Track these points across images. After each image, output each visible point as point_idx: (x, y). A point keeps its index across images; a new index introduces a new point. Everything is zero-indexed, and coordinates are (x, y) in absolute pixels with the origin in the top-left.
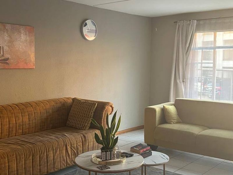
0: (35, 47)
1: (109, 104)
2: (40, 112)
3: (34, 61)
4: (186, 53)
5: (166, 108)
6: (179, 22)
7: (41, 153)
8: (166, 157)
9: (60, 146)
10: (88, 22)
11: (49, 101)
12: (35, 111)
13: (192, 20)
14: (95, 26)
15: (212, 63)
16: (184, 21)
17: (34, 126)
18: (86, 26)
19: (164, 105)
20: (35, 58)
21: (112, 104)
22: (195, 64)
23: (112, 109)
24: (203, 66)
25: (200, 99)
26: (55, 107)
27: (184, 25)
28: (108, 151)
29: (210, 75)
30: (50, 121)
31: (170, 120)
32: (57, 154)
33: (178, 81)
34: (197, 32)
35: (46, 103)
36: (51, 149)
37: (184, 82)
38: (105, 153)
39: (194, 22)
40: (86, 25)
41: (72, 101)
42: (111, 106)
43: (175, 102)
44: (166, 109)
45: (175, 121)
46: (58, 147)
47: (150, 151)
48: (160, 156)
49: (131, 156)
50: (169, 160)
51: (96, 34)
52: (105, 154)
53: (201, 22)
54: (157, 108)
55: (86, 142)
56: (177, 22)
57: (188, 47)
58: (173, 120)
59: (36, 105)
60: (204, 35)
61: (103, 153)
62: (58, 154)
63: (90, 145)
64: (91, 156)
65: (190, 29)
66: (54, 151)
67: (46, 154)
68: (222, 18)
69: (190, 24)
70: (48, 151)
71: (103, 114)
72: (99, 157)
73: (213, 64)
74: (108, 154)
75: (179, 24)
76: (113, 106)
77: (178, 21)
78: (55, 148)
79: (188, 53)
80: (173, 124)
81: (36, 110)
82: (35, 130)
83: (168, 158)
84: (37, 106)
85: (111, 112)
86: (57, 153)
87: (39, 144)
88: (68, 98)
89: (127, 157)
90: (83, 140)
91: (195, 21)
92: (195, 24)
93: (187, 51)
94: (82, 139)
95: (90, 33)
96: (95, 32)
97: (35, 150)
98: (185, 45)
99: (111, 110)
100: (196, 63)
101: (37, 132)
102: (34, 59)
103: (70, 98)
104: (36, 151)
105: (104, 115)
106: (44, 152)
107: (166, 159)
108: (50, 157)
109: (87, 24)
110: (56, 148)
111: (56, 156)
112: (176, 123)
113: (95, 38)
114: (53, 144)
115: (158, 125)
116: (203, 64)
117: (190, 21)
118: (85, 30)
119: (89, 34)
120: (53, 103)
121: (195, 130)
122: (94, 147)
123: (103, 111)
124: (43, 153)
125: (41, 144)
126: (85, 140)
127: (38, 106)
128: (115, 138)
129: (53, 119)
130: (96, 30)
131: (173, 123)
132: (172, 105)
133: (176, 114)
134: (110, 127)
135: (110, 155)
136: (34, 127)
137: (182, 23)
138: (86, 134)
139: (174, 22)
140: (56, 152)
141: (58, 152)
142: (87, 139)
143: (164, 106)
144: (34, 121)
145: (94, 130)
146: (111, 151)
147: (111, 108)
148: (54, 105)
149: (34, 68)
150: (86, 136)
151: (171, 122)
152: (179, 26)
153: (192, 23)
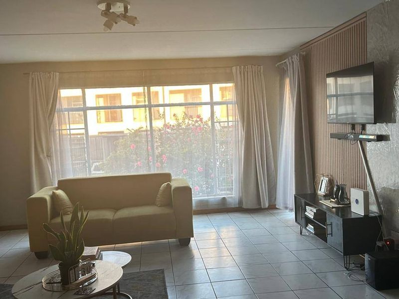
4: (49, 117)
5: (57, 194)
6: (33, 74)
13: (52, 72)
15: (83, 129)
16: (41, 73)
27: (40, 78)
31: (66, 209)
33: (41, 156)
39: (56, 74)
45: (71, 209)
52: (74, 273)
53: (66, 76)
56: (29, 74)
57: (51, 108)
58: (69, 209)
69: (50, 78)
73: (85, 130)
74: (77, 271)
75: (33, 76)
77: (31, 73)
79: (51, 117)
91: (58, 74)
92: (57, 78)
93: (50, 114)
98: (46, 105)
115: (50, 221)
117: (50, 73)
131: (69, 213)
132: (58, 189)
137: (38, 76)
139: (24, 74)
143: (53, 192)
151: (66, 212)
152: (33, 79)
153: (53, 75)
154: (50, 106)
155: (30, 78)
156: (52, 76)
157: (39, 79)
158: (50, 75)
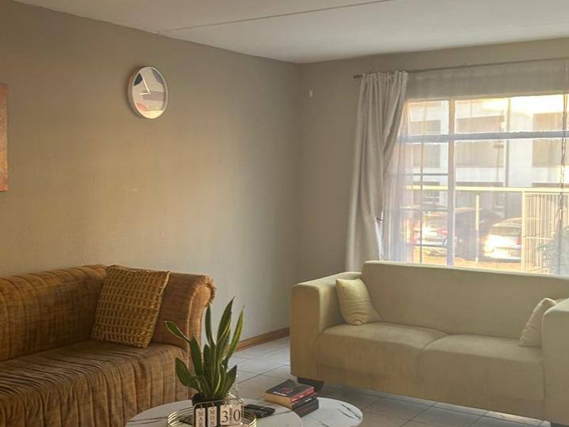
0: (8, 136)
1: (202, 280)
2: (24, 306)
3: (6, 171)
4: (385, 151)
5: (344, 285)
6: (366, 77)
7: (30, 416)
8: (353, 413)
9: (79, 393)
10: (146, 73)
11: (45, 276)
12: (11, 303)
13: (397, 72)
14: (163, 83)
15: (446, 175)
16: (379, 74)
17: (8, 342)
18: (139, 83)
19: (339, 280)
20: (8, 163)
21: (210, 279)
22: (407, 177)
23: (212, 293)
24: (424, 180)
25: (419, 263)
26: (62, 291)
27: (378, 84)
28: (212, 406)
29: (427, 203)
30: (50, 328)
31: (353, 315)
32: (71, 416)
33: (366, 219)
34: (410, 100)
35: (40, 282)
36: (55, 401)
37: (380, 220)
38: (204, 410)
39: (402, 75)
40: (139, 80)
41: (105, 273)
42: (209, 285)
43: (363, 272)
44: (343, 288)
45: (366, 317)
46: (74, 396)
47: (313, 399)
48: (339, 410)
49: (270, 412)
50: (362, 418)
51: (164, 104)
52: (204, 414)
53: (420, 77)
54: (322, 285)
55: (146, 379)
56: (361, 76)
57: (390, 136)
58: (359, 315)
59: (12, 286)
60: (426, 106)
61: (198, 410)
62: (74, 416)
63: (157, 386)
64: (167, 418)
65: (392, 94)
66: (65, 408)
67: (41, 417)
68: (469, 66)
69: (393, 82)
70: (48, 410)
71: (188, 305)
72: (187, 421)
73: (449, 178)
74: (212, 412)
75: (367, 80)
76: (214, 285)
77: (364, 75)
78: (66, 401)
79: (389, 151)
80: (361, 327)
81: (11, 298)
82: (10, 351)
83: (360, 414)
84: (15, 289)
85: (210, 300)
86: (72, 411)
87: (23, 390)
88: (95, 268)
89: (259, 417)
90: (139, 374)
91: (406, 74)
92: (405, 82)
93: (387, 146)
94: (135, 372)
95: (150, 99)
96: (162, 98)
97: (15, 407)
98: (381, 131)
99: (209, 296)
100: (408, 175)
101: (16, 357)
102: (6, 167)
103: (101, 266)
104: (17, 410)
105: (193, 307)
106: (38, 411)
107: (354, 417)
108: (53, 423)
109: (142, 79)
110: (69, 399)
111: (68, 421)
112: (367, 323)
113: (161, 112)
114: (61, 391)
115: (324, 330)
116: (424, 177)
117: (393, 73)
118: (137, 93)
119: (147, 103)
120: (56, 282)
121: (416, 339)
122: (167, 392)
123: (189, 300)
124: (35, 412)
125: (30, 389)
126: (144, 376)
127: (17, 288)
128: (228, 371)
129: (57, 321)
130: (165, 93)
131: (359, 323)
132: (355, 278)
133: (366, 301)
134: (215, 342)
135: (215, 415)
136: (8, 346)
137: (374, 80)
138: (146, 358)
139: (355, 77)
140: (69, 409)
141: (75, 411)
142: (148, 371)
143: (337, 281)
144: (7, 329)
145: (165, 348)
146: (218, 406)
147: (207, 290)
148: (59, 286)
149: (7, 189)
150: (145, 363)
151: (355, 321)
152: (366, 86)
153: (398, 78)
154: (388, 132)
155: (362, 83)
156: (395, 80)
157: (376, 85)
158: (393, 78)
